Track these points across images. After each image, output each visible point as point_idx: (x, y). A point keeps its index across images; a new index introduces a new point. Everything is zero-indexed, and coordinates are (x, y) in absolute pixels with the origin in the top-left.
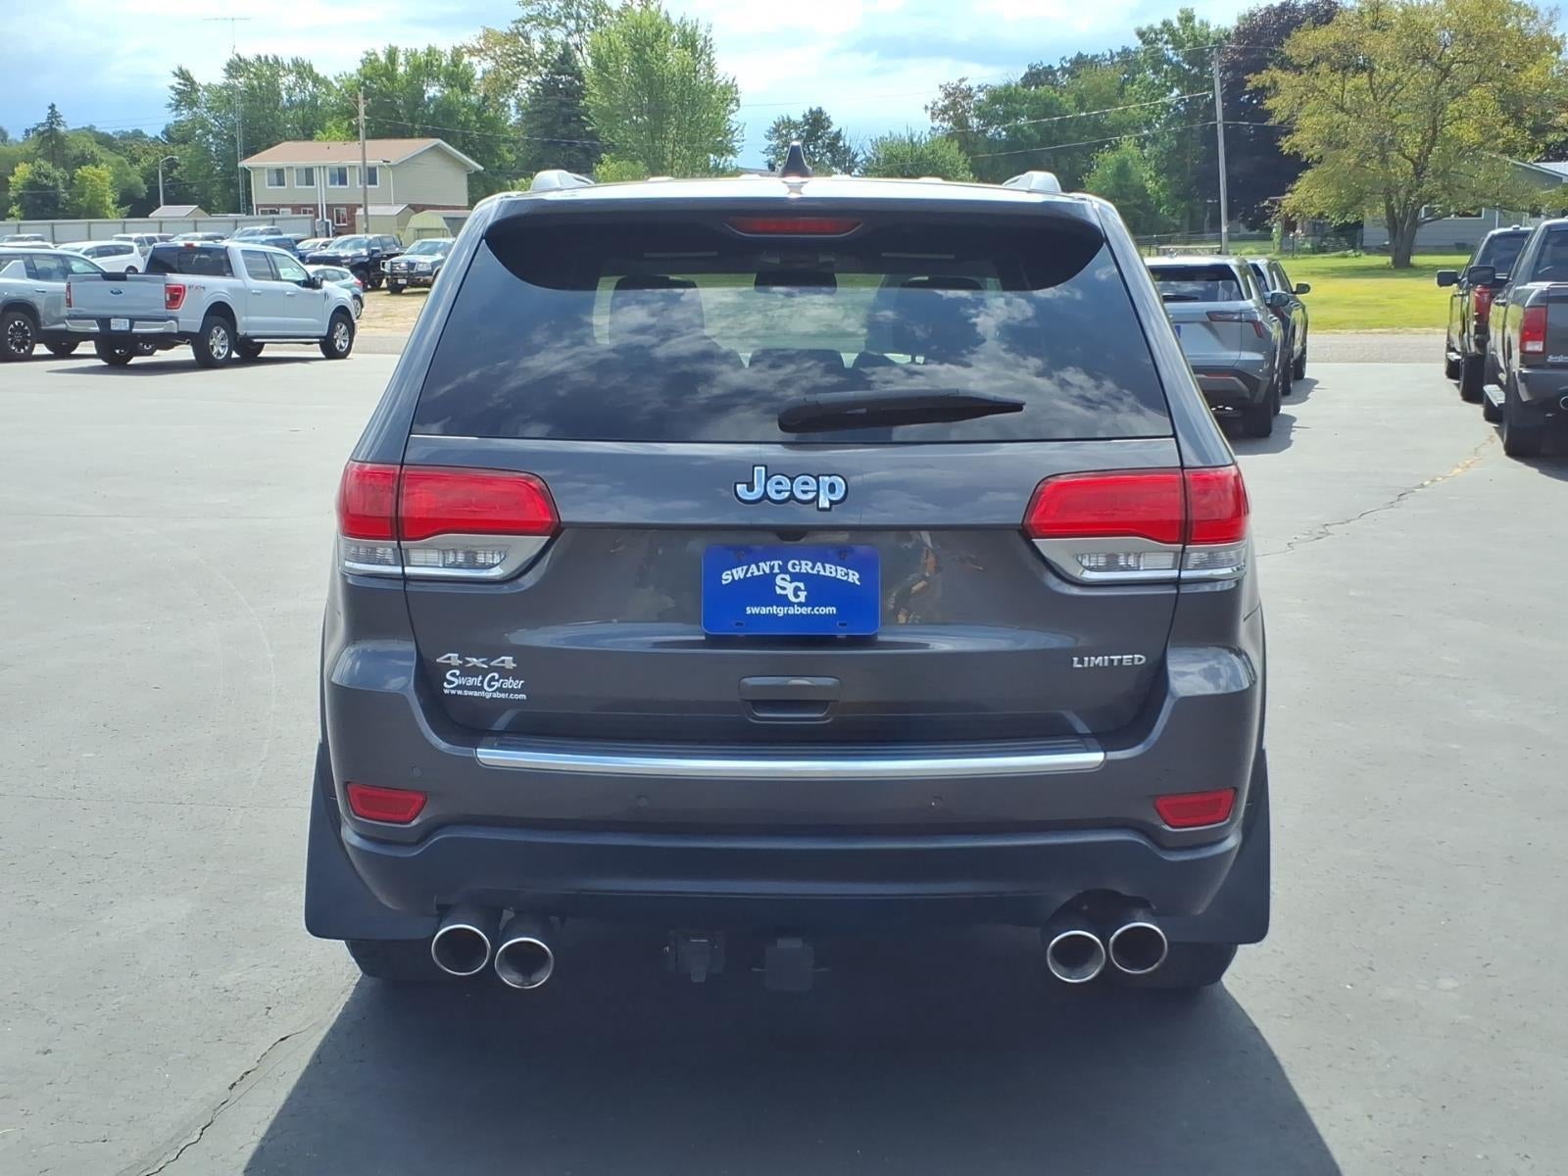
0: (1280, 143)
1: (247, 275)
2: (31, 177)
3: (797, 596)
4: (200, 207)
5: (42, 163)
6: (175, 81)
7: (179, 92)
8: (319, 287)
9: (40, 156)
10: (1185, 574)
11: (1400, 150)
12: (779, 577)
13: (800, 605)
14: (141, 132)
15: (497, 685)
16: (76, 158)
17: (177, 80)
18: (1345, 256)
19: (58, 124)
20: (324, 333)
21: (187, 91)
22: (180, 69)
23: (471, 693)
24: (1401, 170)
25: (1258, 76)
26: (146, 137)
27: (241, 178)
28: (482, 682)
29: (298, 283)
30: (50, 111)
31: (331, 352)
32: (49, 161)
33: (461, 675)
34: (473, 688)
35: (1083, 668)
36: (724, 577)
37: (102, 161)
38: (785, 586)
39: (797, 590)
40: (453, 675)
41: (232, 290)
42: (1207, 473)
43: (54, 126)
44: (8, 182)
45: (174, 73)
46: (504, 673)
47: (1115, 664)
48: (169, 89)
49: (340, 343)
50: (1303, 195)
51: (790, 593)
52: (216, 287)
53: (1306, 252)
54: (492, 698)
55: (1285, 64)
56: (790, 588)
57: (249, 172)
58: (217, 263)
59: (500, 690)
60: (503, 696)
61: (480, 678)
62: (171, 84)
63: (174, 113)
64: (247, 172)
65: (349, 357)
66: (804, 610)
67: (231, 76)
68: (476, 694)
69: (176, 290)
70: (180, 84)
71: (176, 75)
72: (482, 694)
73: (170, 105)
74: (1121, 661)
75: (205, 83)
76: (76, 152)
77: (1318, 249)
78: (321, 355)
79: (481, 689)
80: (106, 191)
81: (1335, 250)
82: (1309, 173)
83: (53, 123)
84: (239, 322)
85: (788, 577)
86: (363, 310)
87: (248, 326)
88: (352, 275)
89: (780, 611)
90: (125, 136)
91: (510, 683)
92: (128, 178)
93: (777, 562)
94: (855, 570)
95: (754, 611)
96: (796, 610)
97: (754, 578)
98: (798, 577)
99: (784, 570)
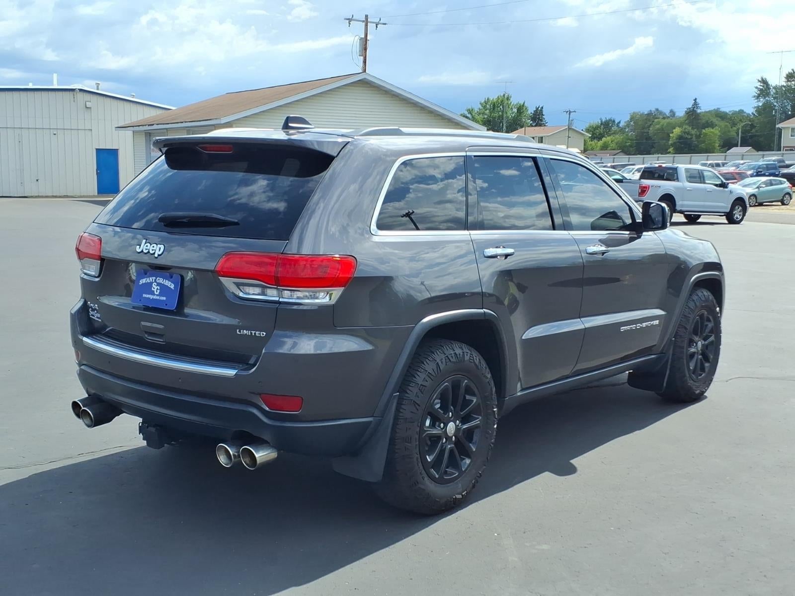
1: (686, 181)
2: (681, 134)
3: (157, 292)
4: (753, 148)
5: (686, 127)
6: (758, 85)
7: (761, 90)
8: (727, 187)
9: (686, 124)
10: (281, 300)
12: (154, 283)
13: (157, 295)
14: (743, 111)
16: (704, 124)
17: (759, 83)
19: (697, 108)
20: (728, 210)
21: (765, 88)
22: (762, 78)
26: (745, 113)
27: (776, 132)
28: (94, 314)
29: (716, 185)
30: (694, 102)
31: (731, 220)
32: (690, 126)
35: (241, 334)
36: (140, 281)
37: (716, 125)
38: (155, 288)
39: (157, 289)
40: (90, 310)
41: (677, 188)
42: (294, 257)
43: (695, 109)
44: (669, 136)
45: (758, 80)
46: (97, 311)
47: (253, 334)
48: (754, 88)
49: (737, 215)
51: (155, 290)
52: (667, 186)
54: (96, 320)
56: (156, 288)
57: (781, 130)
58: (670, 175)
60: (98, 320)
61: (94, 312)
62: (756, 86)
63: (756, 101)
64: (780, 130)
65: (741, 223)
66: (158, 298)
67: (788, 81)
69: (644, 187)
70: (761, 86)
71: (759, 81)
72: (95, 318)
73: (754, 96)
74: (255, 333)
75: (774, 85)
76: (704, 121)
78: (726, 222)
79: (94, 316)
80: (716, 140)
83: (694, 107)
84: (677, 203)
85: (156, 284)
86: (791, 201)
87: (682, 206)
88: (787, 182)
89: (151, 297)
90: (735, 113)
91: (98, 315)
92: (729, 134)
93: (154, 278)
94: (174, 284)
95: (144, 295)
96: (155, 297)
97: (148, 283)
98: (158, 284)
99: (155, 281)
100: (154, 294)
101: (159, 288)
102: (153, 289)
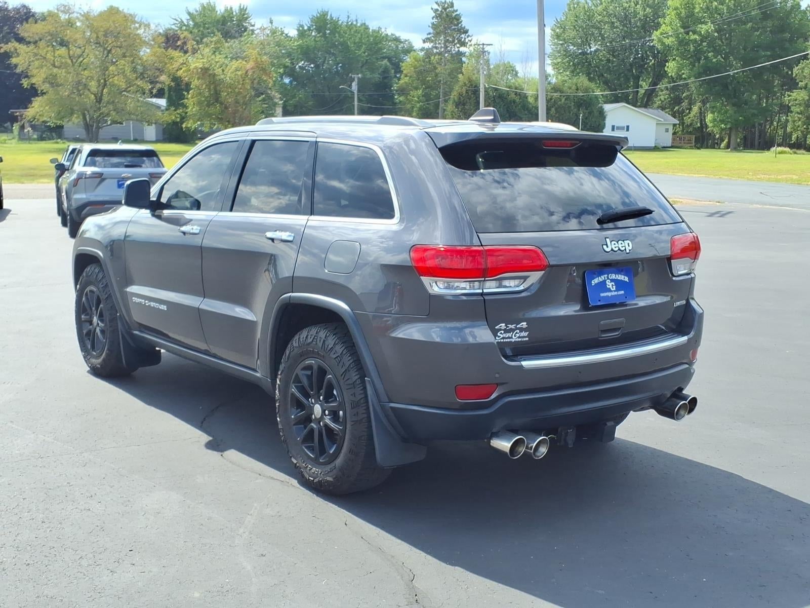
0: (21, 82)
3: (613, 288)
11: (89, 90)
12: (607, 281)
13: (615, 291)
15: (518, 335)
18: (57, 143)
23: (507, 340)
24: (89, 99)
25: (7, 45)
28: (512, 335)
33: (504, 333)
34: (509, 338)
36: (592, 282)
38: (610, 285)
39: (613, 285)
40: (501, 333)
46: (521, 330)
50: (37, 109)
51: (611, 287)
53: (34, 140)
54: (515, 341)
55: (20, 40)
56: (611, 284)
59: (519, 337)
60: (520, 340)
61: (512, 333)
66: (616, 293)
68: (509, 340)
72: (511, 340)
74: (682, 303)
77: (41, 139)
79: (512, 338)
81: (50, 139)
82: (39, 99)
85: (609, 281)
89: (609, 294)
91: (523, 334)
93: (606, 276)
94: (627, 276)
95: (602, 295)
96: (613, 293)
97: (600, 282)
98: (612, 280)
99: (608, 278)
100: (609, 290)
101: (613, 284)
102: (608, 286)
